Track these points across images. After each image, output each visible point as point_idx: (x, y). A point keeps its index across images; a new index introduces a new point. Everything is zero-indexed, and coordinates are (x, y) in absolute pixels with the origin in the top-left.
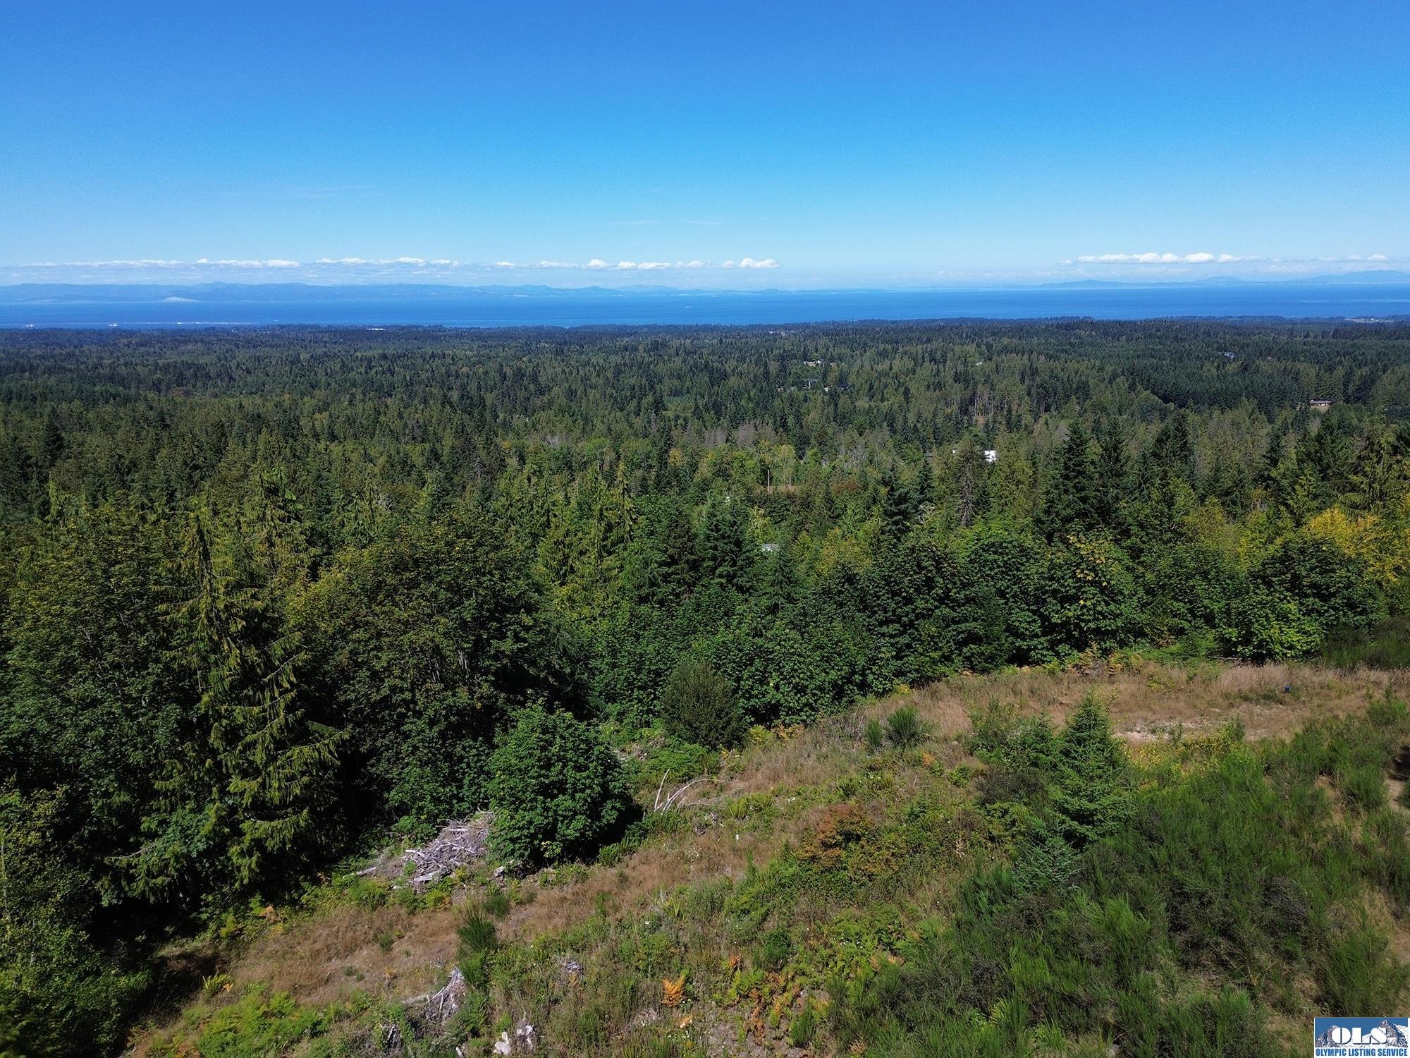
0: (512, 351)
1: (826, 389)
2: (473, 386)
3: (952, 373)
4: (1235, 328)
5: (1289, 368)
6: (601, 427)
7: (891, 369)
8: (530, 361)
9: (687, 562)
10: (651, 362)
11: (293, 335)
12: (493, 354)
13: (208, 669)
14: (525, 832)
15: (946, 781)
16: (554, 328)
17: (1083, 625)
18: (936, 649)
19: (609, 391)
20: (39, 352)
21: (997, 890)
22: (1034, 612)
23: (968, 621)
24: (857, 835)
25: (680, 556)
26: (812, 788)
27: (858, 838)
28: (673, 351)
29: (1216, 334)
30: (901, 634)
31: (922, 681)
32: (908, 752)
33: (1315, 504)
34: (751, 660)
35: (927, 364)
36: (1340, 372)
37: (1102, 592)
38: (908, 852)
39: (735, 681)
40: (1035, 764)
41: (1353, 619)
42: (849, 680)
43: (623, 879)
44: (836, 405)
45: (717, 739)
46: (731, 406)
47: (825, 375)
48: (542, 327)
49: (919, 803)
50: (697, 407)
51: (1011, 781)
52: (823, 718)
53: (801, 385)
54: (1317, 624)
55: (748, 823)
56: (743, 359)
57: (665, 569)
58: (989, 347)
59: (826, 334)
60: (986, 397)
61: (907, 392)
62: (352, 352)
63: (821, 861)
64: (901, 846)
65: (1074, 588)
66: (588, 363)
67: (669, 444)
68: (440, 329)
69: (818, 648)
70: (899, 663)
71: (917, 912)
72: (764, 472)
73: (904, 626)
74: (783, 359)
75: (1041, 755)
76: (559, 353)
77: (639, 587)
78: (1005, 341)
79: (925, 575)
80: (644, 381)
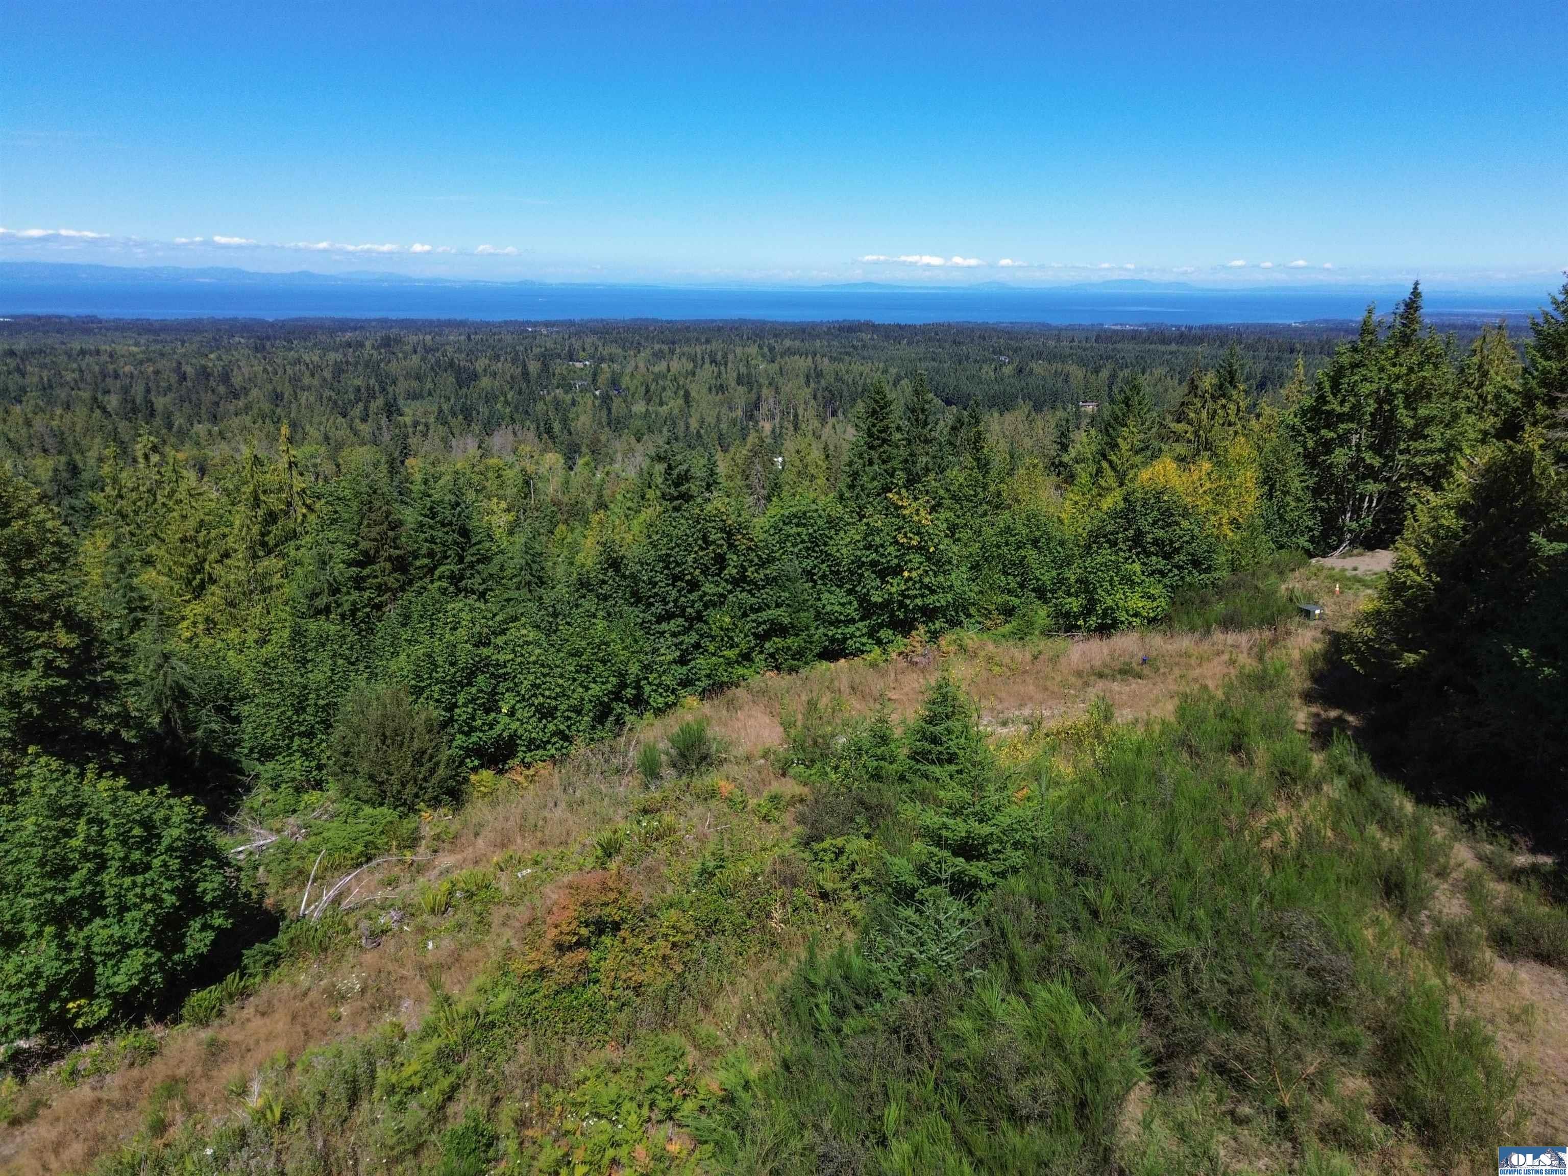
1: (597, 393)
2: (138, 390)
3: (735, 375)
4: (1008, 333)
5: (1059, 370)
6: (314, 433)
9: (389, 559)
10: (381, 360)
12: (168, 349)
15: (752, 816)
16: (252, 319)
17: (908, 602)
19: (327, 393)
21: (845, 990)
22: (850, 592)
23: (769, 608)
24: (613, 922)
25: (377, 552)
26: (555, 852)
27: (616, 927)
28: (408, 348)
29: (991, 338)
30: (686, 631)
31: (715, 688)
32: (697, 782)
33: (1138, 459)
34: (472, 675)
35: (707, 365)
36: (1105, 374)
37: (929, 559)
38: (697, 936)
39: (446, 709)
40: (876, 776)
41: (1197, 577)
42: (617, 696)
44: (609, 410)
45: (416, 796)
46: (484, 410)
48: (235, 320)
49: (713, 854)
50: (441, 411)
51: (845, 805)
52: (579, 749)
53: (568, 388)
54: (1161, 586)
55: (450, 920)
56: (497, 357)
57: (355, 570)
58: (772, 349)
59: (594, 332)
60: (771, 401)
61: (687, 395)
63: (555, 975)
64: (687, 929)
65: (896, 557)
66: (298, 361)
67: (406, 452)
69: (573, 655)
70: (684, 670)
71: (716, 1038)
72: (527, 483)
73: (690, 619)
74: (545, 359)
75: (882, 763)
77: (314, 595)
78: (788, 343)
79: (714, 551)
80: (372, 381)
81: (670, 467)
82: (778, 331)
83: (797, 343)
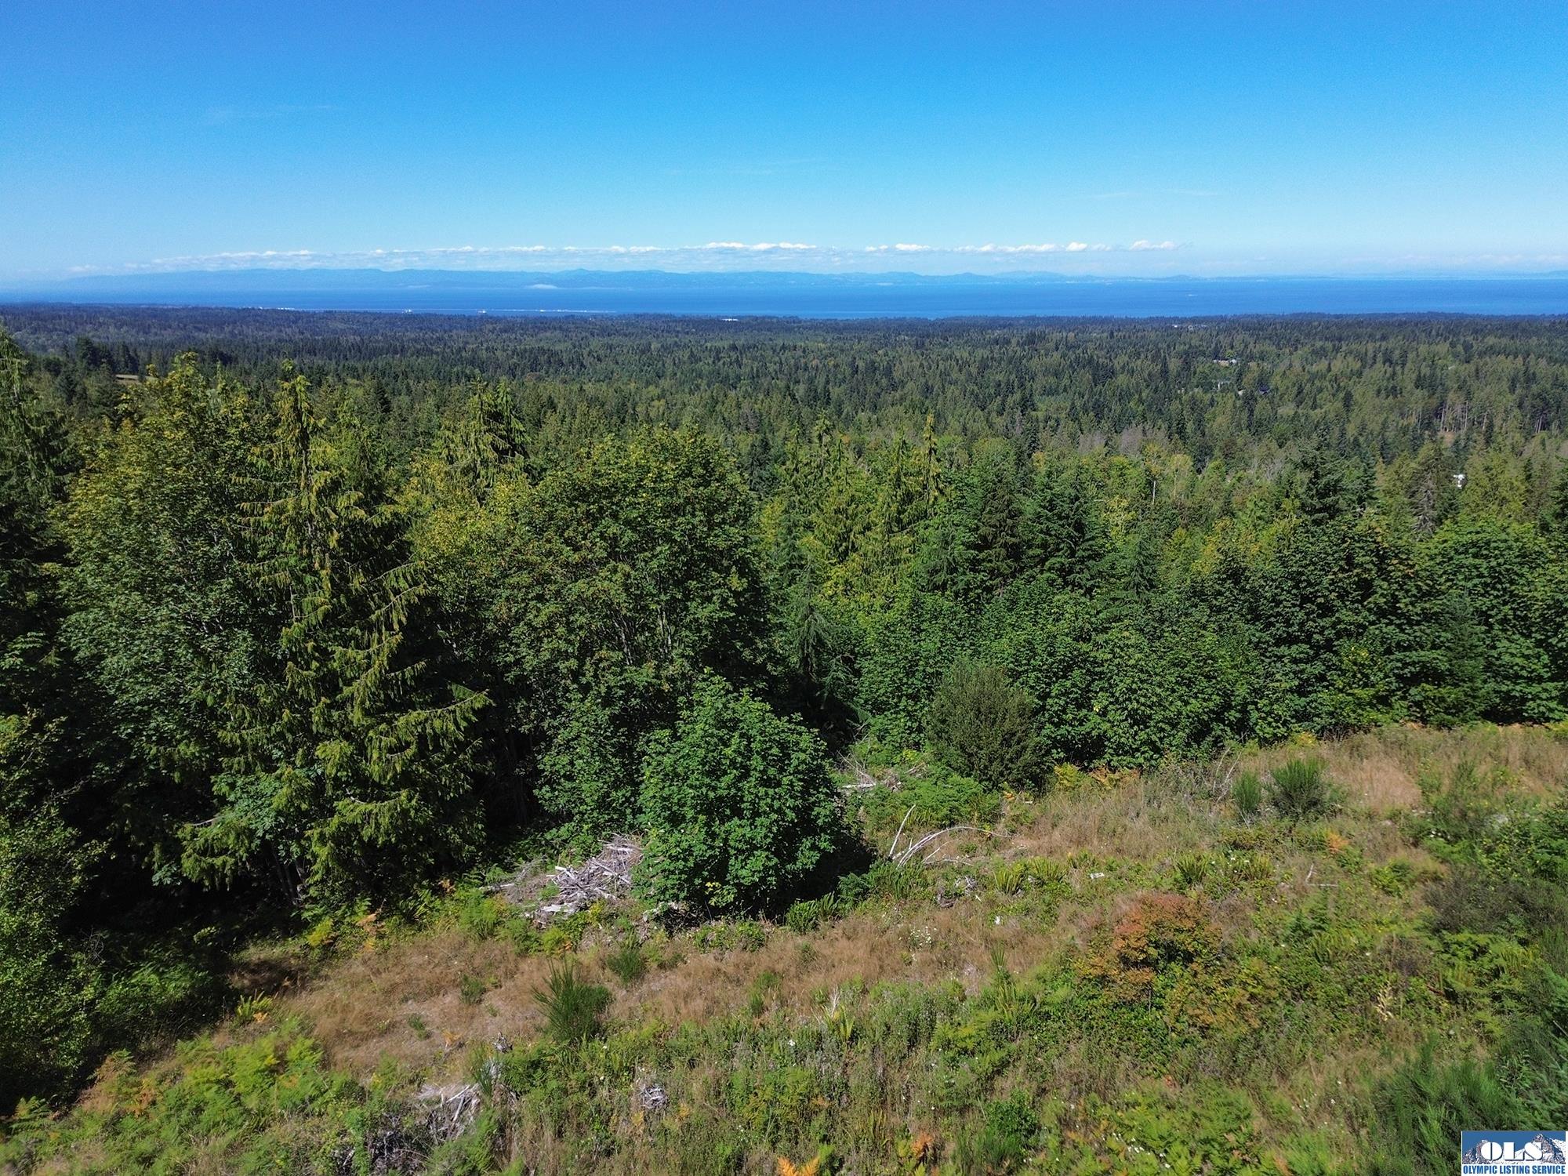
0: (868, 344)
1: (1241, 393)
2: (820, 381)
3: (1414, 376)
6: (954, 424)
7: (1329, 370)
8: (886, 354)
9: (1005, 545)
10: (1024, 357)
11: (647, 323)
12: (847, 346)
13: (303, 594)
14: (680, 864)
15: (1367, 882)
16: (917, 319)
18: (1366, 685)
19: (971, 387)
20: (413, 336)
22: (1539, 644)
23: (1422, 648)
24: (1186, 952)
25: (995, 537)
26: (1132, 863)
27: (1189, 958)
28: (1052, 345)
30: (1308, 660)
31: (1337, 729)
32: (1301, 828)
34: (1068, 669)
35: (1379, 365)
38: (1282, 995)
39: (1039, 697)
40: (1547, 873)
42: (1218, 716)
43: (807, 957)
44: (1252, 411)
45: (1001, 774)
46: (1116, 408)
47: (1240, 375)
48: (904, 319)
49: (1312, 911)
50: (1073, 407)
51: (1496, 897)
52: (1169, 763)
53: (1208, 386)
55: (1019, 901)
56: (1138, 355)
57: (972, 552)
58: (1467, 347)
59: (1246, 328)
60: (1459, 408)
61: (1348, 397)
62: (703, 342)
63: (1116, 987)
64: (1270, 983)
66: (950, 357)
67: (1034, 446)
68: (795, 320)
69: (1175, 665)
70: (1302, 701)
71: (1290, 1113)
72: (1150, 483)
73: (1317, 648)
74: (1188, 357)
76: (919, 346)
77: (935, 571)
78: (1491, 340)
79: (1358, 575)
80: (1013, 377)
81: (1317, 476)
82: (1479, 326)
83: (1505, 341)
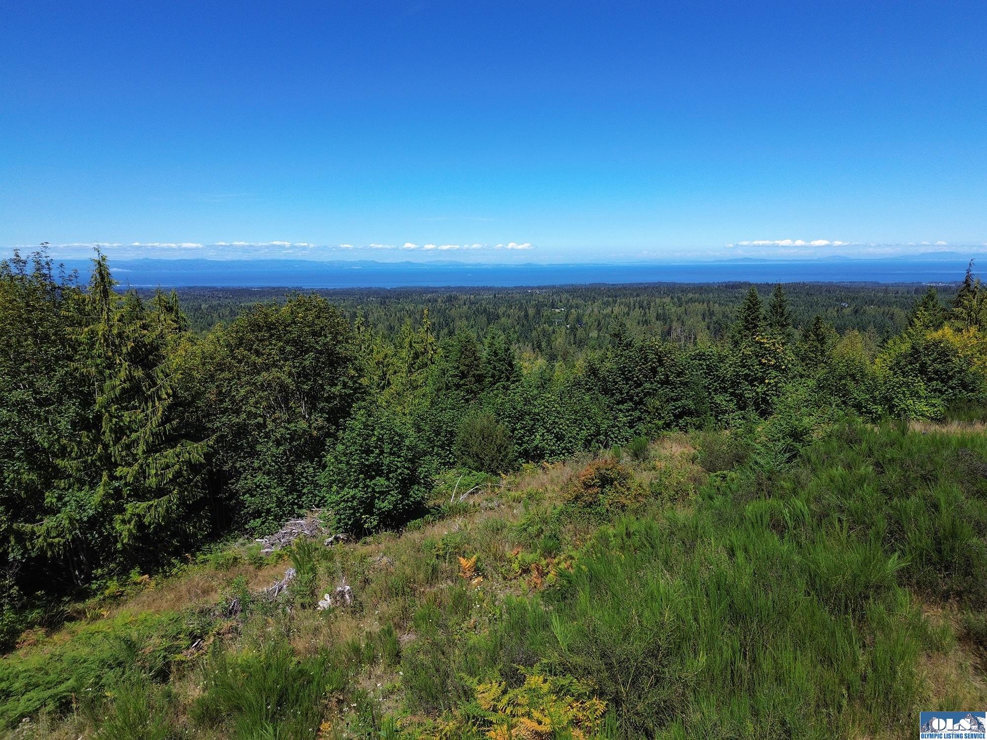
0: (350, 303)
1: (568, 326)
3: (655, 314)
4: (848, 288)
5: (887, 311)
7: (612, 312)
9: (474, 376)
10: (447, 309)
11: (197, 292)
13: (103, 380)
14: (349, 504)
18: (660, 418)
23: (682, 399)
25: (468, 372)
27: (612, 482)
28: (462, 302)
29: (835, 291)
35: (637, 309)
37: (781, 373)
41: (966, 395)
44: (575, 336)
45: (498, 467)
47: (567, 316)
51: (728, 457)
53: (551, 323)
54: (940, 399)
56: (510, 307)
58: (679, 299)
59: (567, 292)
60: (679, 330)
62: (238, 303)
63: (583, 498)
65: (761, 372)
66: (403, 309)
70: (632, 431)
73: (636, 403)
74: (538, 308)
76: (382, 303)
78: (690, 295)
82: (684, 289)
83: (697, 295)
